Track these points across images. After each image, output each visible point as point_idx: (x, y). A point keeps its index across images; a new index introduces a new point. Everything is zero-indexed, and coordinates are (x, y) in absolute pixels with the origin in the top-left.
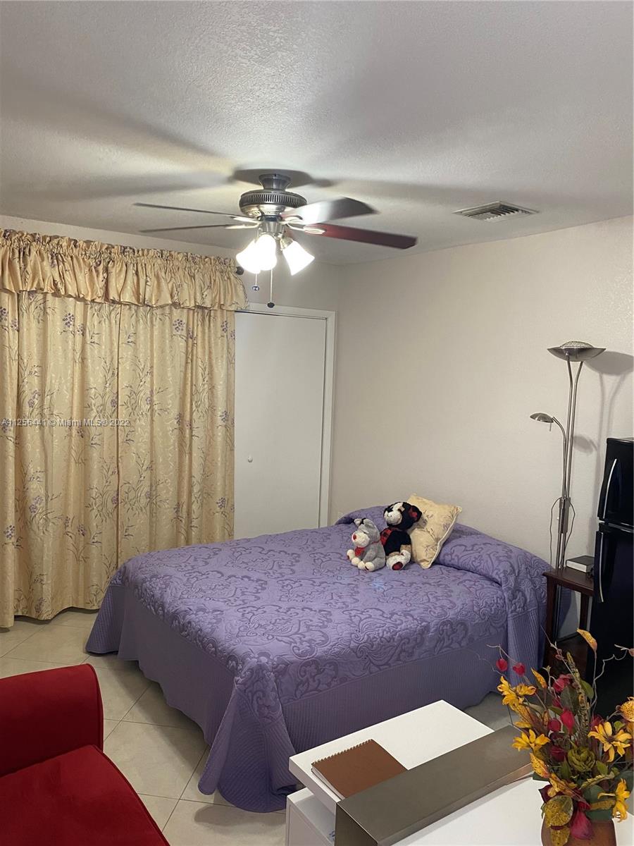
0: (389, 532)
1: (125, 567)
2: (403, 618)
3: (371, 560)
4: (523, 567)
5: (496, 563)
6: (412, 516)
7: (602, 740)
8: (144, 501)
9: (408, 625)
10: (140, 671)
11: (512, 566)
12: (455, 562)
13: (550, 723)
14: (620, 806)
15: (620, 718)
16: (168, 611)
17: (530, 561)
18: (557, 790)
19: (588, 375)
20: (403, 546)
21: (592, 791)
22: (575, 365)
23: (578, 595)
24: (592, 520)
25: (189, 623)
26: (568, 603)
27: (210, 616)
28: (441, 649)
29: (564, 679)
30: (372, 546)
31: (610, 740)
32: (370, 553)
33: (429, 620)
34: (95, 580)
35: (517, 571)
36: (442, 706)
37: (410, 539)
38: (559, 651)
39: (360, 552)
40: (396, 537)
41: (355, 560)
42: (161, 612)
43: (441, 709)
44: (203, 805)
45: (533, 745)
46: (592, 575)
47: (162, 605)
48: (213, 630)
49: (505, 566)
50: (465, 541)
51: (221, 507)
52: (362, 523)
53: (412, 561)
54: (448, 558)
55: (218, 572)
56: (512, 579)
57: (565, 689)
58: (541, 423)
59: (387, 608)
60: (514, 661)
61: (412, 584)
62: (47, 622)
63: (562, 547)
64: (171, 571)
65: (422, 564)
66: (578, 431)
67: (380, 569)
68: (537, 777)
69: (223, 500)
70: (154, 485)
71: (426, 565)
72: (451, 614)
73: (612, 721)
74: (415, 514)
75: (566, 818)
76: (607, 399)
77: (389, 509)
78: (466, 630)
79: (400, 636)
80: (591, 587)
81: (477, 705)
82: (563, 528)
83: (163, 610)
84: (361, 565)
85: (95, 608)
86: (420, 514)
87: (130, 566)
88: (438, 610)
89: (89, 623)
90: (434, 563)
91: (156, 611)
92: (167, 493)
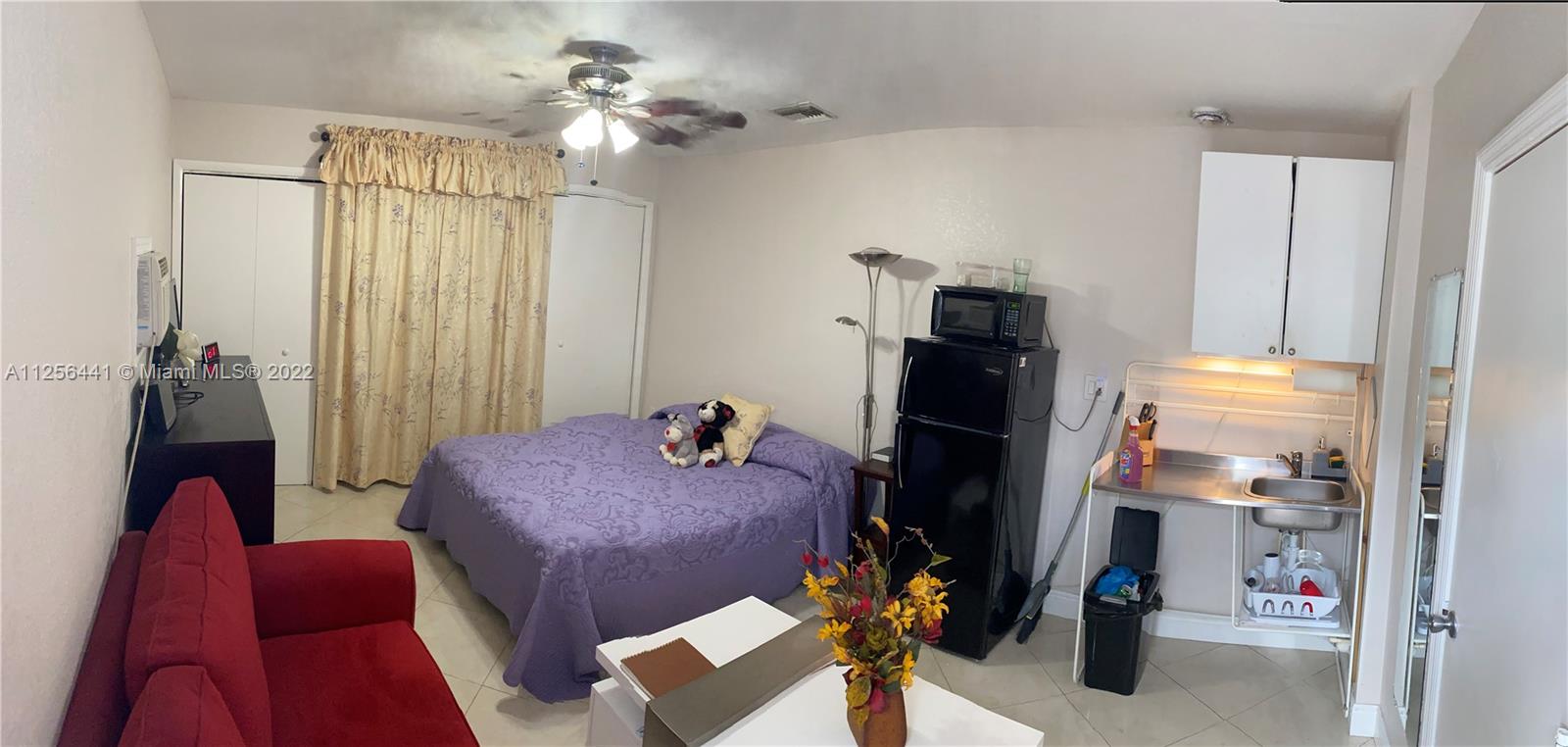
0: (703, 429)
1: (437, 449)
2: (714, 515)
3: (684, 456)
4: (832, 462)
5: (806, 458)
6: (725, 414)
7: (892, 618)
8: (457, 386)
9: (721, 522)
10: (448, 554)
11: (822, 462)
12: (766, 459)
13: (852, 609)
14: (907, 675)
15: (907, 595)
17: (839, 457)
18: (857, 673)
19: (887, 279)
20: (716, 444)
21: (885, 667)
22: (874, 270)
23: (883, 484)
24: (893, 414)
26: (874, 491)
27: (520, 506)
28: (752, 545)
29: (865, 566)
30: (685, 442)
31: (899, 616)
32: (683, 449)
33: (739, 517)
34: (407, 457)
35: (826, 466)
36: (752, 597)
37: (722, 437)
38: (859, 540)
39: (673, 447)
40: (709, 434)
41: (668, 456)
42: (471, 497)
43: (752, 603)
44: (507, 697)
45: (835, 634)
46: (893, 464)
47: (472, 490)
48: (522, 521)
49: (815, 462)
50: (779, 438)
51: (530, 397)
52: (676, 418)
53: (724, 459)
54: (760, 455)
55: (528, 463)
56: (821, 474)
57: (865, 575)
58: (846, 326)
59: (699, 505)
60: (823, 552)
61: (723, 482)
63: (868, 441)
64: (482, 457)
65: (734, 462)
66: (879, 333)
67: (694, 465)
68: (839, 664)
69: (533, 392)
70: (467, 371)
71: (738, 463)
72: (762, 511)
73: (900, 599)
74: (728, 413)
75: (866, 697)
76: (907, 301)
77: (703, 407)
78: (776, 524)
79: (711, 533)
80: (891, 475)
81: (788, 596)
82: (868, 424)
83: (473, 494)
84: (674, 460)
85: (406, 483)
86: (733, 412)
87: (443, 448)
88: (750, 507)
89: (400, 497)
90: (746, 461)
91: (466, 494)
92: (479, 380)
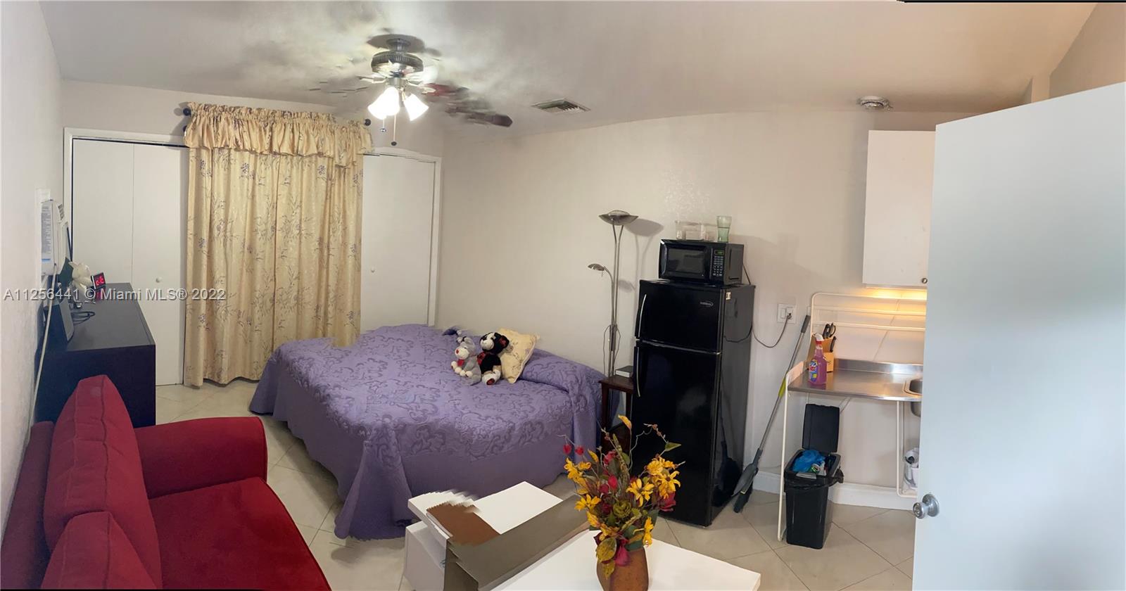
0: (484, 355)
1: (280, 350)
2: (496, 422)
3: (470, 370)
4: (585, 378)
5: (565, 376)
6: (501, 343)
7: (635, 492)
8: (293, 302)
9: (500, 426)
10: (289, 431)
11: (576, 378)
12: (534, 377)
13: (601, 487)
14: (647, 536)
15: (647, 475)
16: (312, 386)
17: (589, 374)
18: (606, 535)
19: (627, 236)
20: (495, 366)
21: (630, 530)
22: (618, 228)
23: (624, 395)
24: (632, 340)
25: (328, 395)
26: (618, 400)
27: (345, 401)
28: (524, 443)
29: (611, 454)
30: (471, 358)
31: (640, 491)
32: (469, 364)
33: (514, 422)
34: (256, 359)
35: (580, 381)
36: (525, 483)
37: (500, 361)
38: (607, 434)
39: (461, 363)
40: (489, 359)
41: (458, 370)
42: (306, 386)
43: (524, 488)
44: (338, 547)
45: (589, 506)
46: (633, 379)
47: (307, 381)
48: (347, 412)
49: (572, 378)
50: (543, 361)
51: (350, 318)
52: (463, 340)
53: (502, 378)
54: (529, 375)
55: (350, 369)
56: (576, 388)
57: (612, 461)
58: (597, 271)
59: (483, 413)
60: (577, 445)
61: (501, 395)
62: (223, 386)
63: (612, 360)
64: (314, 355)
65: (509, 380)
66: (621, 277)
67: (477, 383)
68: (592, 528)
69: (352, 313)
70: (300, 291)
71: (512, 381)
72: (531, 417)
73: (641, 478)
74: (504, 342)
75: (612, 553)
76: (641, 252)
77: (484, 338)
78: (542, 428)
79: (493, 434)
80: (631, 387)
81: (552, 484)
82: (613, 347)
83: (308, 384)
84: (462, 373)
85: (255, 379)
86: (508, 342)
87: (283, 349)
88: (522, 414)
89: (251, 390)
90: (519, 379)
91: (302, 384)
92: (310, 297)
